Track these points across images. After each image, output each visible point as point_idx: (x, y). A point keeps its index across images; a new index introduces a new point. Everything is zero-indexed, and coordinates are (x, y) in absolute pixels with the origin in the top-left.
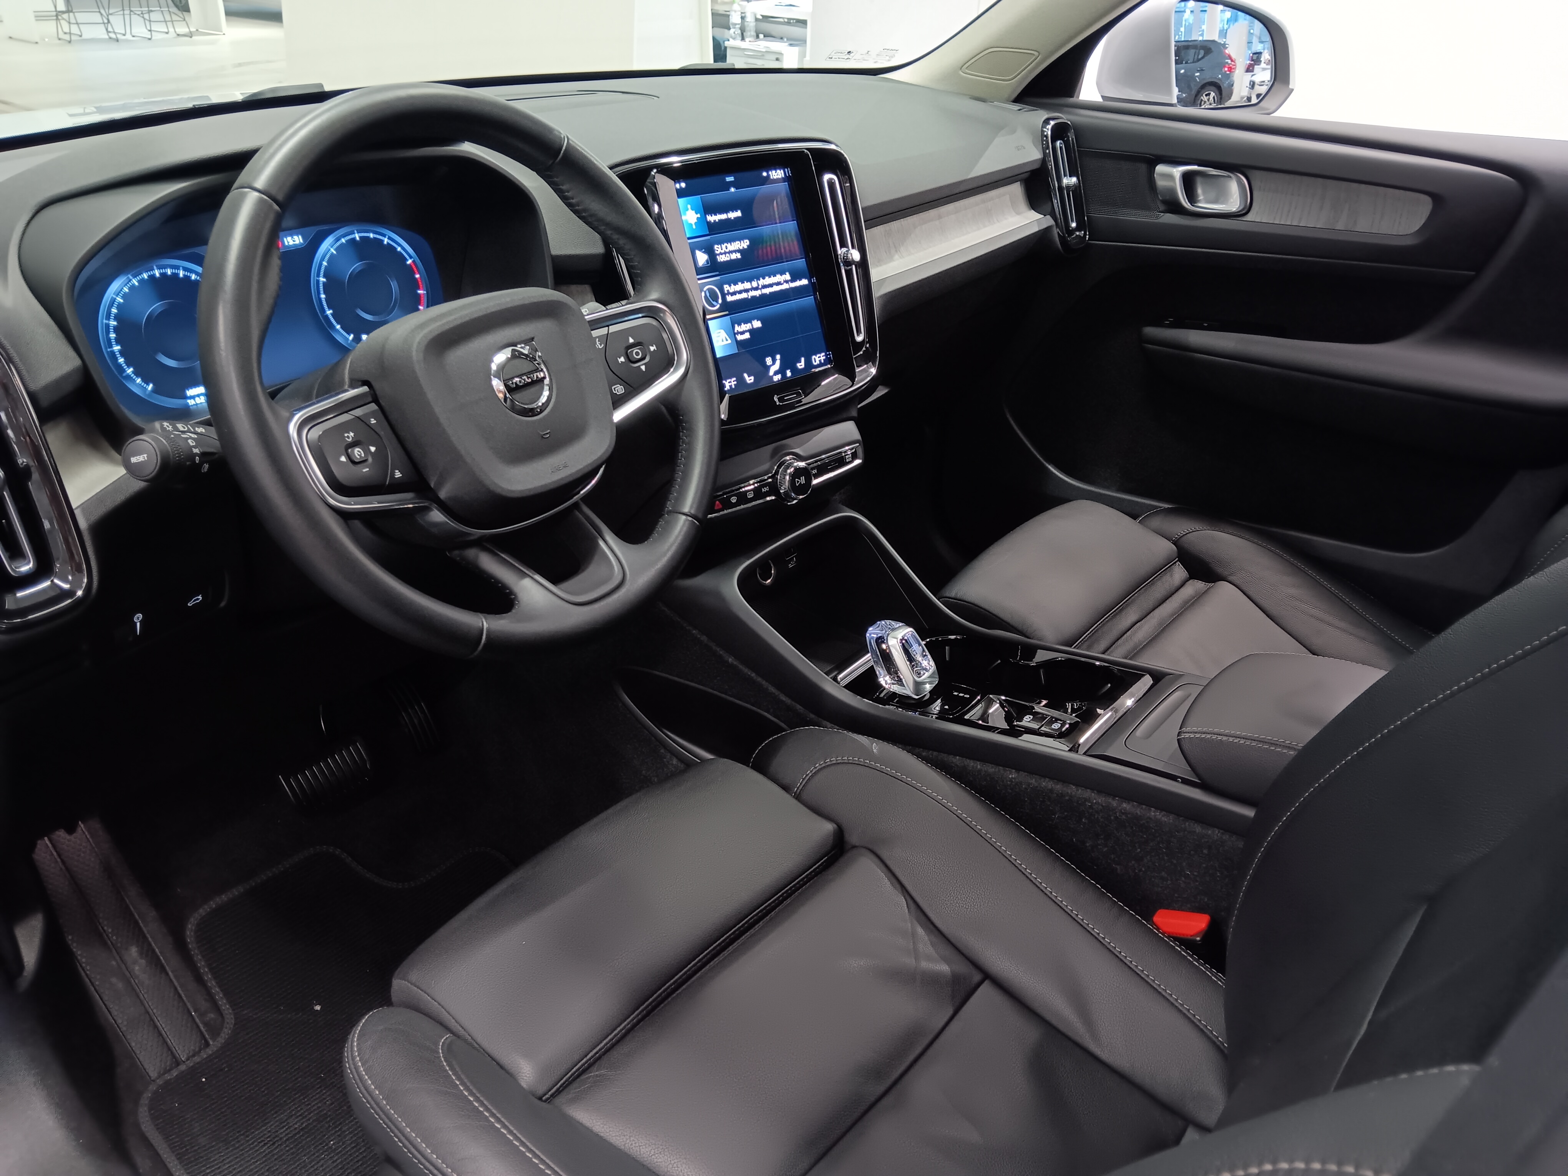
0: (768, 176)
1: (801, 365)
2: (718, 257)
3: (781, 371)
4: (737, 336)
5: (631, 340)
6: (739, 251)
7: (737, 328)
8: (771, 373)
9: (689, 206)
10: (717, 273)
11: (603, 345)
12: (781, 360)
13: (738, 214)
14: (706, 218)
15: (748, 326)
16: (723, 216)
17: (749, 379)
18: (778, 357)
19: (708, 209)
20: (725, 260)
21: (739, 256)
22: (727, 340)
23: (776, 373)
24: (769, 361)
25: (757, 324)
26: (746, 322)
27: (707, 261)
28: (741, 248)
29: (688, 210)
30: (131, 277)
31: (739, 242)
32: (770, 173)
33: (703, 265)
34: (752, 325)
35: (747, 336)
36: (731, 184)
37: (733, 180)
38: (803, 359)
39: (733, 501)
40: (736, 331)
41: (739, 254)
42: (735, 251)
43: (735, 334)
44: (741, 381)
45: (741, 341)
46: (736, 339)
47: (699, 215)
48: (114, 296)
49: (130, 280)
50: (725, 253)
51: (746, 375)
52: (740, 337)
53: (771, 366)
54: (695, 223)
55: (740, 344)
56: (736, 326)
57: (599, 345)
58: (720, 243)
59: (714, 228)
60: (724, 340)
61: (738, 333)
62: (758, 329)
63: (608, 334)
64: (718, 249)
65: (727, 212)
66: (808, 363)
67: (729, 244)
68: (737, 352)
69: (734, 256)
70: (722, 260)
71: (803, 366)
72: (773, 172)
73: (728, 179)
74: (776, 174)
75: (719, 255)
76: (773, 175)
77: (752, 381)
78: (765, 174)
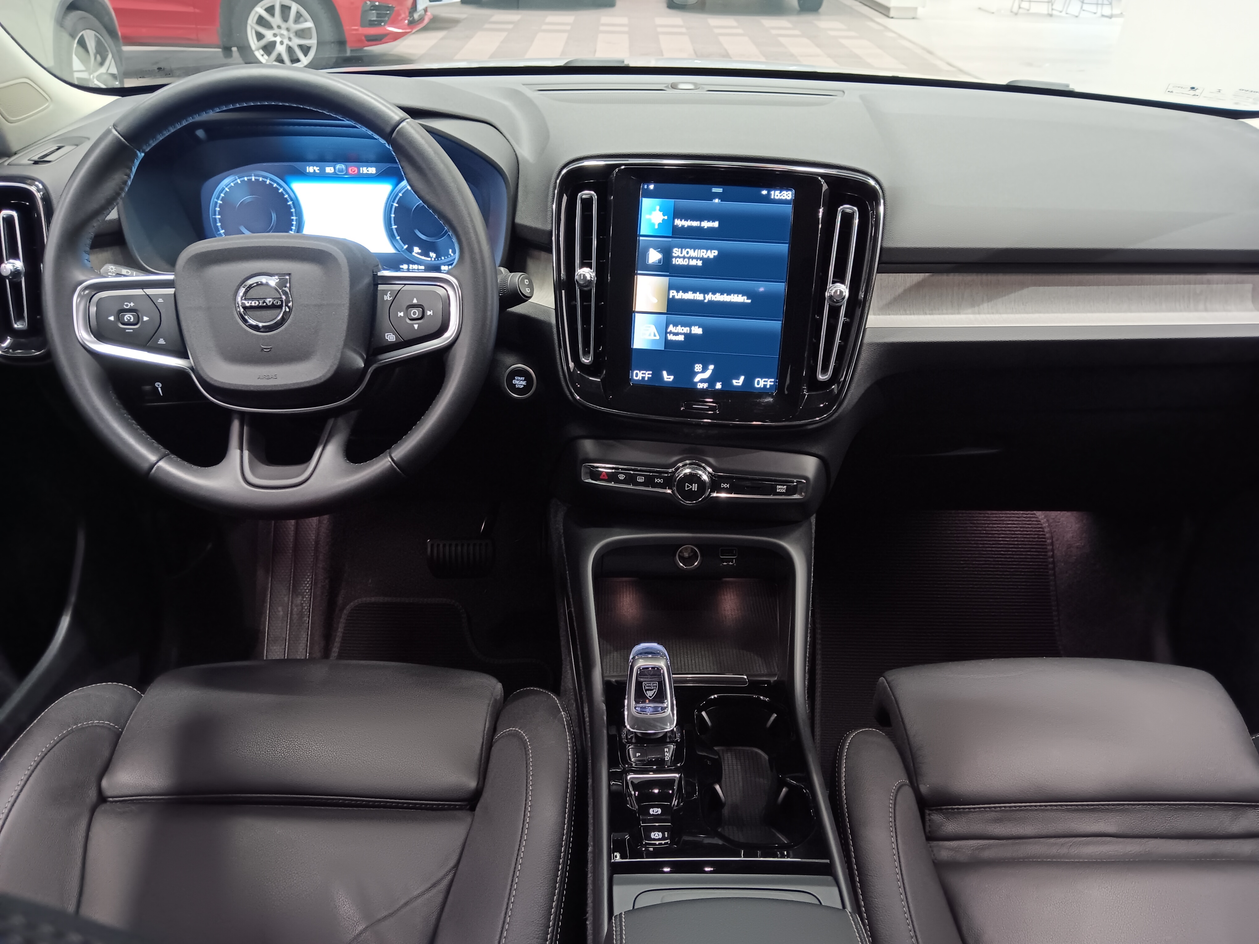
0: (769, 194)
1: (738, 382)
2: (674, 259)
3: (711, 381)
4: (668, 335)
5: (415, 301)
6: (702, 259)
7: (671, 328)
8: (697, 379)
9: (658, 208)
10: (668, 274)
11: (391, 298)
12: (713, 370)
13: (716, 224)
14: (674, 222)
15: (686, 330)
16: (695, 224)
17: (667, 378)
18: (711, 367)
19: (678, 214)
20: (681, 264)
21: (700, 263)
22: (655, 336)
23: (702, 381)
24: (698, 367)
25: (697, 330)
26: (684, 325)
27: (660, 261)
28: (705, 256)
29: (655, 210)
30: (237, 178)
31: (705, 251)
32: (772, 193)
33: (653, 263)
34: (691, 330)
35: (681, 338)
36: (717, 195)
37: (721, 191)
38: (742, 378)
39: (620, 478)
40: (669, 331)
41: (701, 262)
42: (697, 258)
43: (666, 333)
44: (657, 375)
45: (672, 341)
46: (666, 337)
47: (666, 218)
48: (225, 187)
49: (236, 179)
50: (684, 258)
51: (665, 373)
52: (671, 337)
53: (698, 373)
54: (659, 224)
55: (668, 343)
56: (671, 326)
57: (389, 297)
58: (682, 247)
59: (678, 232)
60: (653, 335)
61: (671, 333)
62: (696, 336)
63: (400, 290)
64: (676, 252)
65: (701, 220)
66: (749, 382)
67: (692, 250)
68: (663, 349)
69: (693, 263)
70: (677, 263)
71: (740, 384)
72: (777, 192)
73: (715, 190)
74: (781, 194)
75: (676, 257)
76: (776, 195)
77: (671, 380)
78: (764, 192)
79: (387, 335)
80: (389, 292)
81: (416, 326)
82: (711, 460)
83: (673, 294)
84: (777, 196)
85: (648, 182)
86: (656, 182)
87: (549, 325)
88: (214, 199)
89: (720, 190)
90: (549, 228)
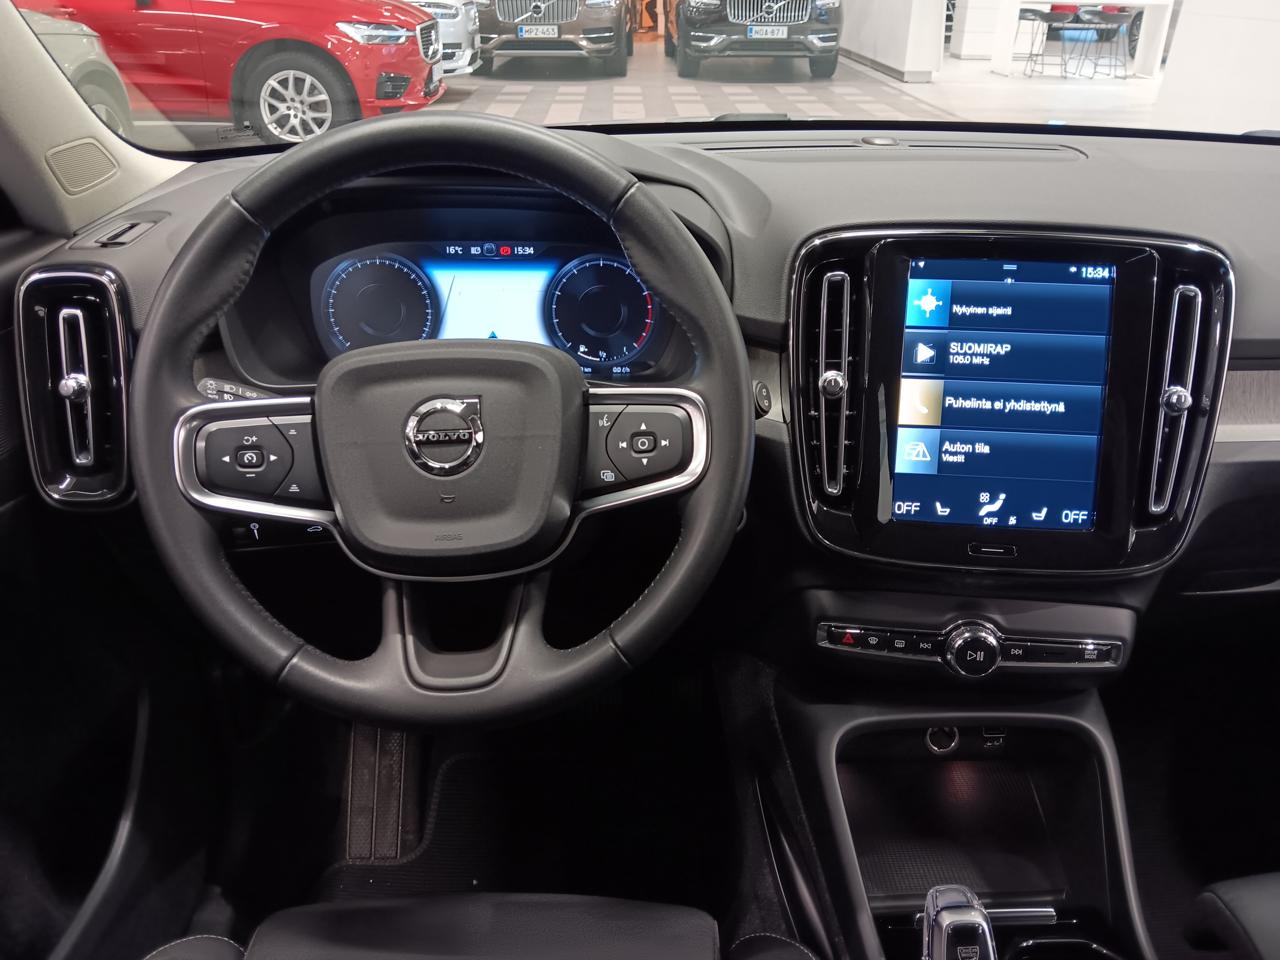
0: (1079, 272)
1: (1040, 516)
2: (951, 357)
3: (1002, 514)
4: (943, 455)
5: (643, 427)
6: (990, 356)
7: (947, 446)
8: (982, 512)
9: (930, 291)
10: (943, 375)
11: (609, 423)
12: (1004, 500)
13: (1009, 311)
14: (951, 308)
15: (968, 448)
16: (980, 310)
17: (942, 510)
18: (1003, 496)
19: (957, 298)
20: (961, 362)
21: (986, 361)
22: (924, 456)
23: (989, 515)
24: (984, 497)
25: (983, 449)
26: (964, 442)
27: (932, 359)
28: (994, 353)
29: (926, 293)
30: (357, 261)
31: (993, 345)
32: (1084, 269)
33: (923, 362)
34: (974, 449)
35: (961, 459)
36: (1010, 274)
37: (1015, 269)
38: (1045, 510)
39: (871, 642)
40: (944, 449)
41: (988, 359)
42: (983, 355)
43: (940, 452)
44: (926, 507)
45: (947, 463)
46: (940, 458)
47: (941, 303)
48: (341, 273)
49: (356, 263)
50: (965, 354)
51: (938, 505)
52: (947, 458)
53: (985, 504)
54: (931, 312)
55: (942, 464)
56: (947, 443)
57: (605, 422)
58: (962, 341)
59: (956, 322)
60: (921, 454)
61: (947, 452)
62: (982, 455)
63: (621, 413)
64: (954, 347)
65: (988, 305)
66: (1054, 515)
67: (976, 345)
68: (936, 474)
69: (977, 360)
70: (956, 362)
71: (1042, 519)
72: (1090, 269)
73: (1006, 267)
74: (1095, 272)
75: (954, 354)
76: (1089, 272)
77: (946, 514)
78: (1073, 269)
79: (603, 473)
80: (606, 415)
81: (645, 461)
82: (998, 618)
83: (950, 402)
84: (1090, 274)
85: (917, 258)
86: (926, 258)
87: (782, 444)
88: (326, 288)
89: (1014, 267)
90: (782, 320)
